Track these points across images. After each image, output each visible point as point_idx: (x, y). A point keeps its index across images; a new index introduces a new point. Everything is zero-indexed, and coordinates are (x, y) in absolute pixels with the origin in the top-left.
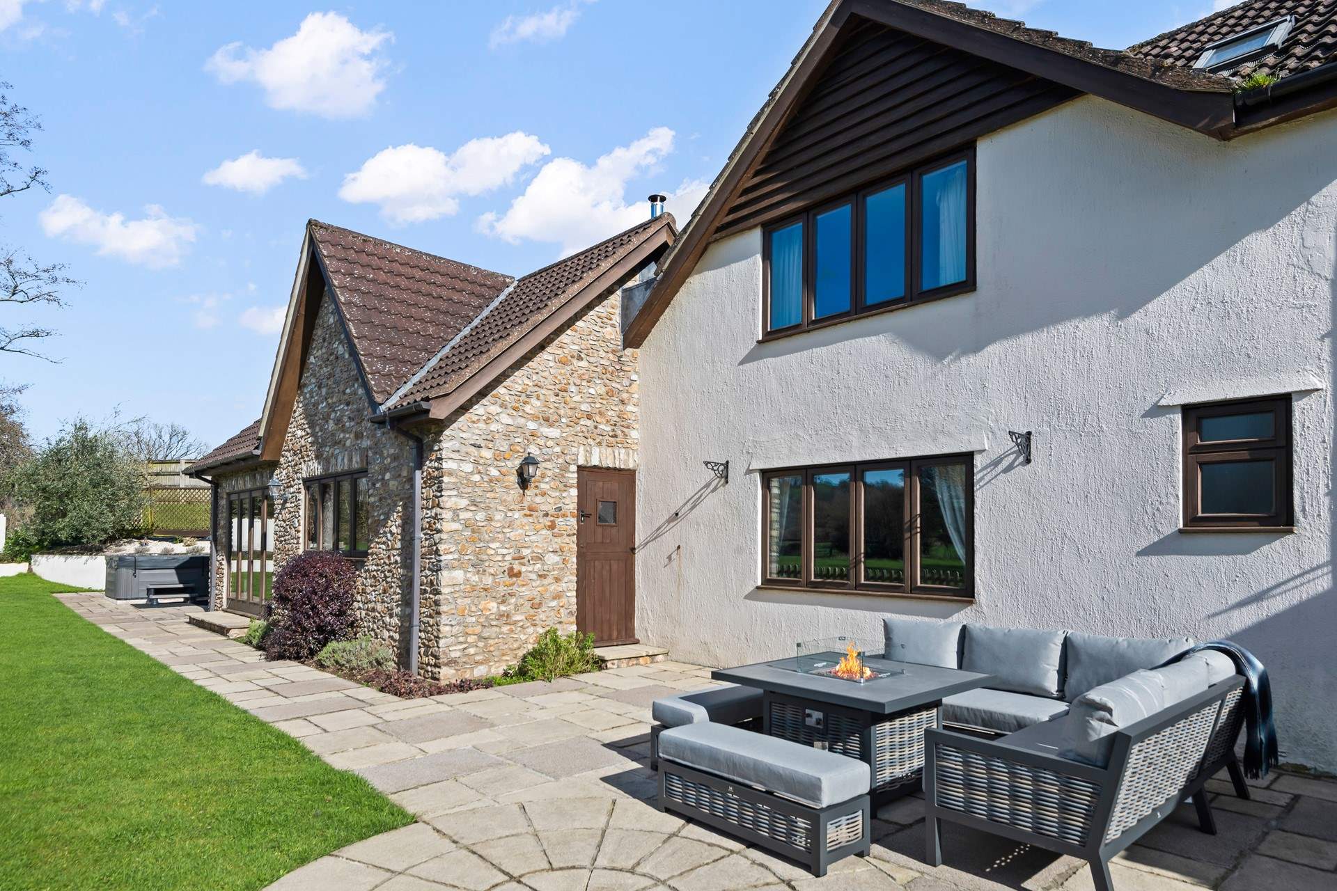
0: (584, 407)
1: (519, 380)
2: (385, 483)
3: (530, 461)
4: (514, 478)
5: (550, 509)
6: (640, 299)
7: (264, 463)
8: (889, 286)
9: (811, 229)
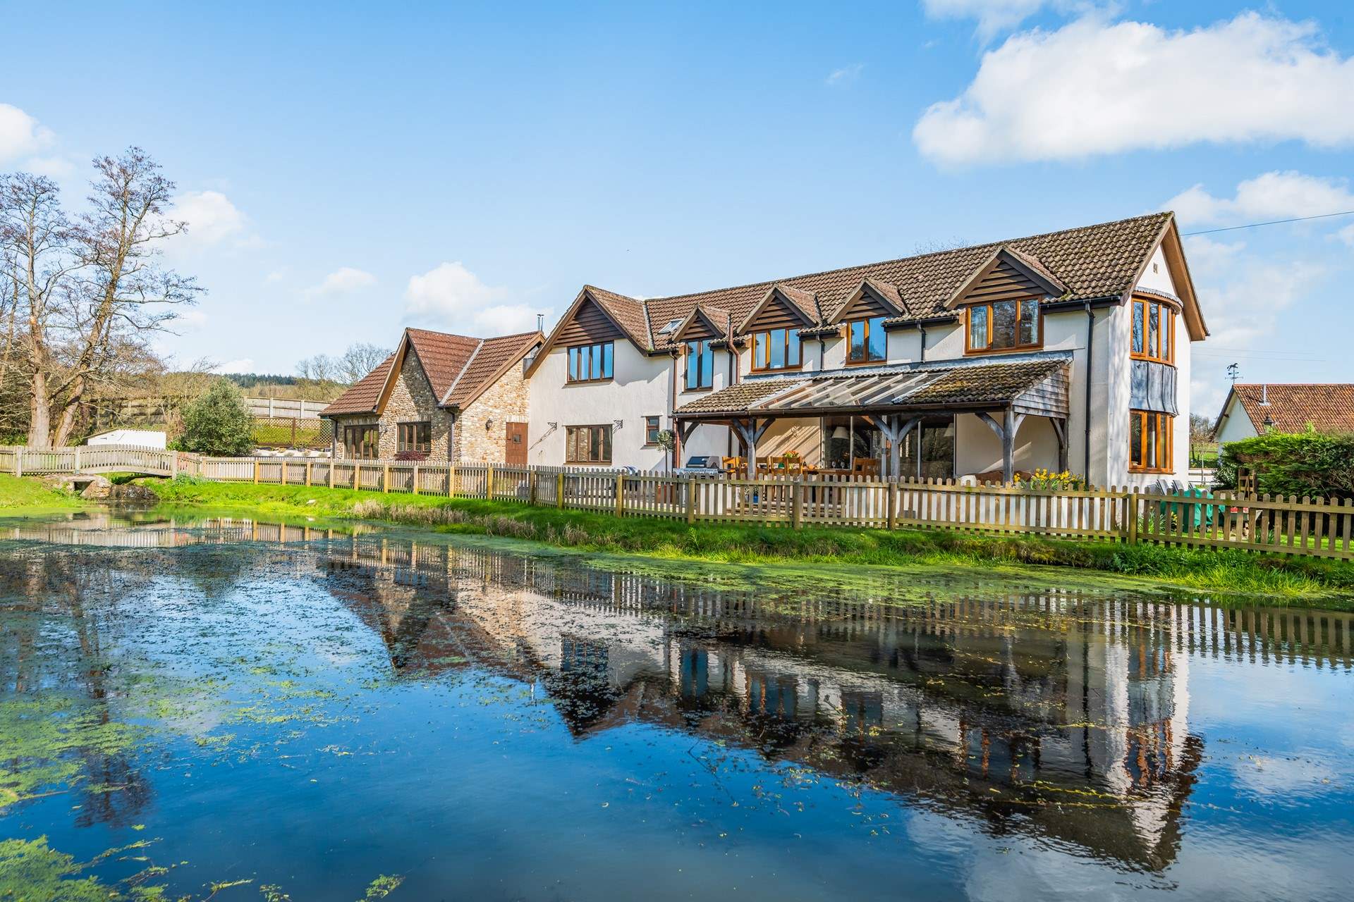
0: (509, 402)
1: (487, 394)
2: (439, 427)
3: (490, 421)
4: (485, 427)
5: (497, 437)
6: (529, 363)
7: (373, 415)
8: (596, 375)
9: (579, 352)
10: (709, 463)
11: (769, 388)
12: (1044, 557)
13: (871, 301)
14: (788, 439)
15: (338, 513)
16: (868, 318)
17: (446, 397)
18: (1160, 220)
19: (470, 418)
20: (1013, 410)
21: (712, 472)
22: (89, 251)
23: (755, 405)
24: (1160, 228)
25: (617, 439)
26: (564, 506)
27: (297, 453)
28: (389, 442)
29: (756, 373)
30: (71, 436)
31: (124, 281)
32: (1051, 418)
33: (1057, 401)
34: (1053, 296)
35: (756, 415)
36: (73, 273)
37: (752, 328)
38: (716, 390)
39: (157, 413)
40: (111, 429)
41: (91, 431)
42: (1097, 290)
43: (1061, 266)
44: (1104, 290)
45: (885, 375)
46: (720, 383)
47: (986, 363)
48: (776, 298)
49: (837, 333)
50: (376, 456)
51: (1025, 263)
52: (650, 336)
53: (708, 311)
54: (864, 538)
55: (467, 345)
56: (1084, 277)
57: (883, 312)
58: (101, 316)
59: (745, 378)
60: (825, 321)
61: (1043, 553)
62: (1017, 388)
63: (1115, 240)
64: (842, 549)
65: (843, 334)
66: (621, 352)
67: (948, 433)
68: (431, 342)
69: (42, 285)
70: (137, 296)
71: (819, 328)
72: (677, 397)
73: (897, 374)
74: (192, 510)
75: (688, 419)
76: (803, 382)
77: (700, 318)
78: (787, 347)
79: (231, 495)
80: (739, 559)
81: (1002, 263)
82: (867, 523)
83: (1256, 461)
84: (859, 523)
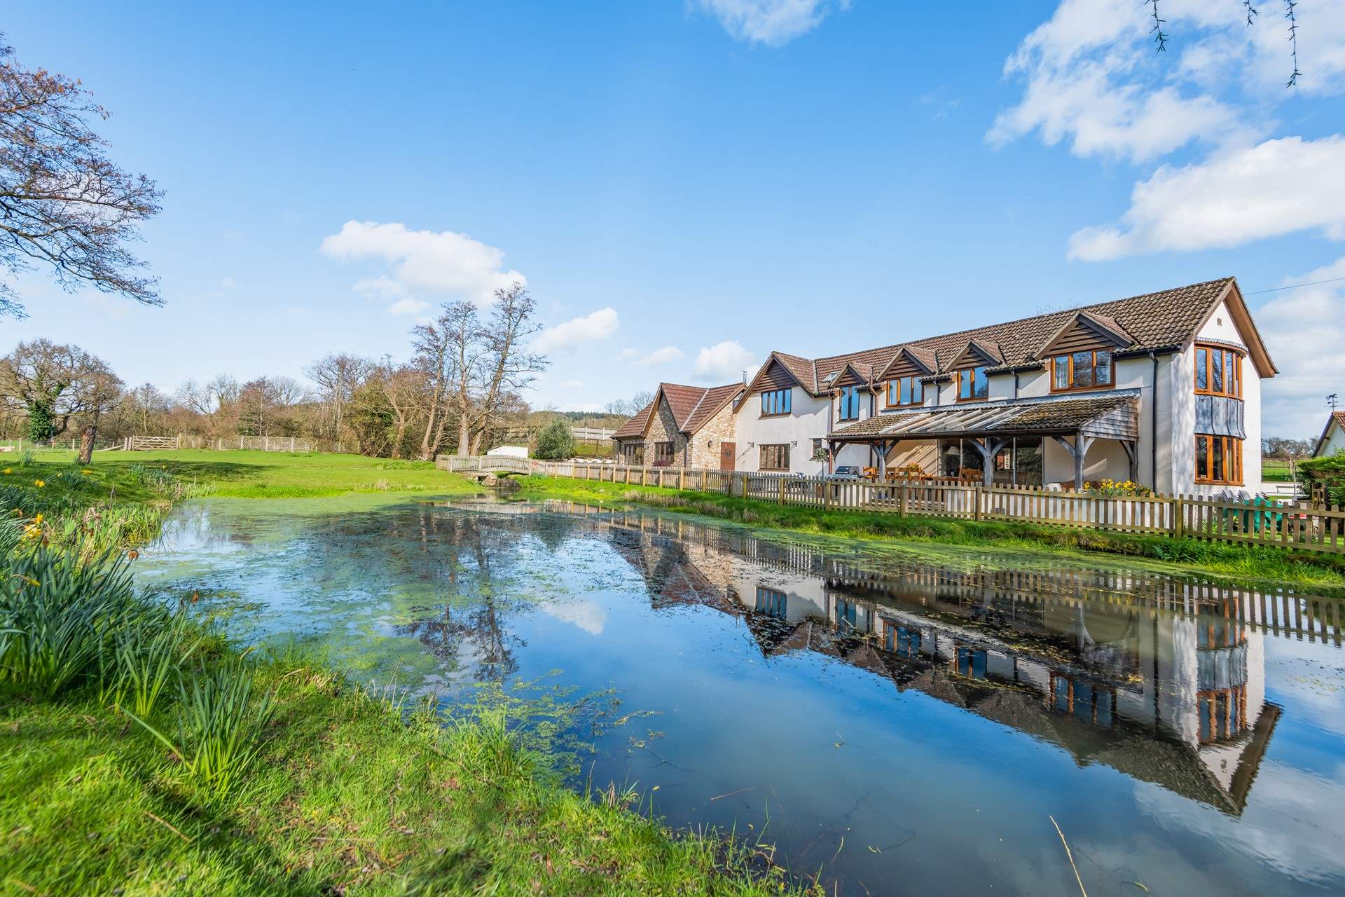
0: (723, 429)
1: (709, 424)
2: (679, 445)
3: (710, 442)
4: (707, 445)
5: (715, 452)
6: (736, 404)
7: (641, 437)
8: (780, 410)
9: (769, 395)
10: (851, 471)
11: (897, 419)
12: (1101, 546)
13: (976, 355)
14: (913, 454)
15: (616, 498)
16: (973, 368)
17: (684, 426)
18: (1221, 284)
19: (698, 440)
20: (1083, 434)
21: (854, 477)
22: (491, 343)
23: (884, 431)
24: (1221, 290)
25: (793, 453)
26: (747, 497)
27: (599, 461)
28: (650, 454)
29: (890, 408)
30: (479, 449)
31: (509, 359)
32: (1121, 441)
33: (1127, 427)
34: (1123, 347)
35: (885, 438)
36: (482, 356)
37: (888, 376)
38: (860, 421)
39: (525, 436)
40: (500, 446)
41: (490, 447)
42: (1161, 341)
43: (1132, 324)
44: (1167, 341)
45: (986, 409)
46: (863, 415)
47: (1069, 399)
48: (904, 355)
49: (949, 379)
50: (642, 463)
51: (1098, 323)
52: (816, 384)
53: (856, 365)
54: (953, 526)
55: (698, 392)
56: (1151, 332)
57: (985, 363)
58: (496, 380)
59: (882, 411)
60: (941, 370)
61: (1100, 543)
62: (1086, 418)
63: (1180, 301)
64: (936, 532)
65: (954, 379)
66: (796, 394)
67: (1038, 451)
68: (675, 391)
69: (467, 364)
70: (515, 368)
71: (936, 376)
72: (834, 425)
73: (996, 408)
74: (539, 494)
75: (837, 440)
76: (923, 414)
77: (850, 371)
78: (912, 390)
79: (559, 485)
80: (856, 536)
81: (1080, 324)
82: (959, 516)
83: (1327, 476)
84: (952, 515)
